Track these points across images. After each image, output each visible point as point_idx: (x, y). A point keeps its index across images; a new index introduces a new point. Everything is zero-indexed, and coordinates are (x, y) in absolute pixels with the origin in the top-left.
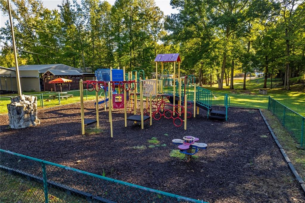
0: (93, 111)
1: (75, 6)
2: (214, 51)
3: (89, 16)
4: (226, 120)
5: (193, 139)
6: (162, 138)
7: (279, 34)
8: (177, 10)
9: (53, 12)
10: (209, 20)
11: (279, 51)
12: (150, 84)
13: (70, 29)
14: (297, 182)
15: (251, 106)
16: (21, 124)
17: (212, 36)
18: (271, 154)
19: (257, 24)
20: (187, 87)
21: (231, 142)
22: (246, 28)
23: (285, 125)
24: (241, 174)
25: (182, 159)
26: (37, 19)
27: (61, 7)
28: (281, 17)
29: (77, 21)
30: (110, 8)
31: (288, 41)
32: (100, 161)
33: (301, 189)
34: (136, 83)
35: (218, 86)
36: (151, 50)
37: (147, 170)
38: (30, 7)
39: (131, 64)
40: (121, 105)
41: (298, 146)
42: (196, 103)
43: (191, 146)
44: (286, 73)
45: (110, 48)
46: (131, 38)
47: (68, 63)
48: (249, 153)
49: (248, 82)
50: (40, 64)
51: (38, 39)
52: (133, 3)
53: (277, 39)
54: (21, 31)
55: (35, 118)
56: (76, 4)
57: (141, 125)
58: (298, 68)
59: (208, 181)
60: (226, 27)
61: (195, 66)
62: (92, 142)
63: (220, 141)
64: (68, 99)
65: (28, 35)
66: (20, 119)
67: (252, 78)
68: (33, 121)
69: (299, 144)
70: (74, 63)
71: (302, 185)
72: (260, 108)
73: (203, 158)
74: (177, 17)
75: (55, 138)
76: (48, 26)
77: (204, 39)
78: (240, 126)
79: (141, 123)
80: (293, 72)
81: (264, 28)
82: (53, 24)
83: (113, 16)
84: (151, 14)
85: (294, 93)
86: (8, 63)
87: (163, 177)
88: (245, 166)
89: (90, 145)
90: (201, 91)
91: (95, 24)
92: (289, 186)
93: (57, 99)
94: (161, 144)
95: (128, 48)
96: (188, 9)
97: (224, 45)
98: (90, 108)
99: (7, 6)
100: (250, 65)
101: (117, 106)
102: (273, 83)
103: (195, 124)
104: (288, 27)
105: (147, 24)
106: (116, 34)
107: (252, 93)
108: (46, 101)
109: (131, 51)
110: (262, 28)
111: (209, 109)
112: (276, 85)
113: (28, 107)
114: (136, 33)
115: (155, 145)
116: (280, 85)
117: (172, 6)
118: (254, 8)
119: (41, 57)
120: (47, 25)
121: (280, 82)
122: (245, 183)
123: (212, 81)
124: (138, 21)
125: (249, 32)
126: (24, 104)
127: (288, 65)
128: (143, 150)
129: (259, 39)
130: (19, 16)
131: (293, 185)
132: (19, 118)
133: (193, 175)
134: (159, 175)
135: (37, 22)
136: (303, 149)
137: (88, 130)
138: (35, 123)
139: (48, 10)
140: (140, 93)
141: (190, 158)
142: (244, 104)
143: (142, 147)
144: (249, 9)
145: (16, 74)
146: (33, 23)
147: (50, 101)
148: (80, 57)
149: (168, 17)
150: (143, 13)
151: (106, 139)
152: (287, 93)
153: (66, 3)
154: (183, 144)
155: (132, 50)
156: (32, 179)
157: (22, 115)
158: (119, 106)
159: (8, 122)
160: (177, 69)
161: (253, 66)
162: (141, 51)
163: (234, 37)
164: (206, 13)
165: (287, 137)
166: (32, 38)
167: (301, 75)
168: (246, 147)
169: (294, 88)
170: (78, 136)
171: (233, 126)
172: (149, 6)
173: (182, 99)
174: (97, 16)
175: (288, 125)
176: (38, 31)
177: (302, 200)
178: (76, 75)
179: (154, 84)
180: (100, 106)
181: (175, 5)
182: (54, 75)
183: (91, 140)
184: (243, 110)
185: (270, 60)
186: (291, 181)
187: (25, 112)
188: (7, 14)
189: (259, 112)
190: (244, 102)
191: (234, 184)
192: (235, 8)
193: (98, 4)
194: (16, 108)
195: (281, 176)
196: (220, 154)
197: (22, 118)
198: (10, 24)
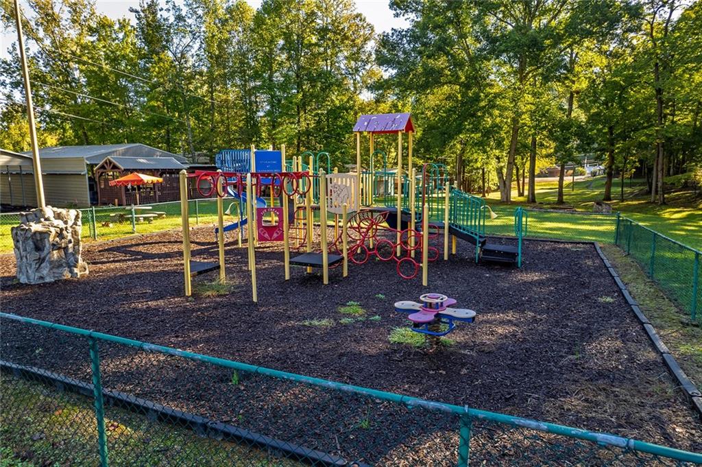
0: (212, 248)
1: (169, 10)
2: (491, 115)
3: (202, 34)
4: (519, 265)
5: (442, 299)
6: (371, 302)
7: (640, 76)
8: (406, 20)
9: (120, 23)
10: (480, 43)
11: (639, 116)
12: (344, 183)
13: (159, 63)
14: (684, 394)
15: (576, 237)
16: (45, 272)
17: (485, 79)
18: (624, 337)
19: (590, 53)
20: (429, 197)
21: (530, 310)
22: (563, 60)
23: (654, 275)
24: (554, 377)
25: (418, 347)
26: (82, 41)
27: (137, 12)
28: (645, 37)
29: (175, 45)
30: (250, 15)
31: (659, 91)
32: (228, 350)
33: (694, 407)
34: (311, 178)
35: (500, 196)
36: (345, 113)
37: (335, 370)
38: (66, 12)
39: (299, 144)
40: (277, 232)
41: (684, 318)
42: (450, 227)
43: (438, 315)
44: (655, 165)
45: (251, 109)
46: (300, 86)
47: (153, 142)
48: (572, 334)
49: (568, 186)
50: (88, 144)
51: (85, 86)
52: (304, 5)
53: (635, 87)
54: (45, 67)
55: (78, 259)
56: (171, 6)
57: (322, 277)
58: (684, 154)
59: (478, 393)
60: (519, 58)
61: (447, 148)
62: (209, 311)
63: (504, 309)
64: (154, 221)
65: (61, 77)
66: (41, 261)
67: (578, 178)
68: (71, 266)
69: (688, 315)
70: (168, 142)
71: (695, 399)
72: (596, 240)
73: (465, 346)
74: (406, 36)
75: (124, 304)
76: (107, 57)
77: (467, 86)
78: (551, 279)
79: (323, 273)
80: (671, 165)
81: (605, 61)
82: (118, 53)
83: (258, 32)
84: (346, 29)
85: (675, 210)
86: (16, 144)
87: (373, 383)
88: (564, 361)
89: (203, 318)
90: (461, 207)
91: (217, 53)
92: (666, 401)
93: (129, 222)
94: (369, 315)
95: (293, 109)
96: (430, 18)
97: (514, 100)
98: (203, 240)
99: (12, 11)
100: (573, 148)
101: (266, 235)
102: (625, 189)
103: (447, 275)
104: (661, 60)
105: (337, 53)
106: (266, 75)
107: (577, 210)
108: (103, 225)
109: (299, 113)
110: (601, 63)
111: (479, 241)
112: (632, 193)
113: (60, 235)
114: (310, 72)
115: (354, 317)
116: (642, 195)
117: (394, 12)
118: (583, 16)
119: (91, 129)
120: (106, 54)
121: (642, 188)
122: (564, 397)
123: (486, 184)
124: (316, 44)
125: (570, 70)
126: (50, 228)
127: (660, 145)
128: (326, 329)
129: (594, 86)
130: (41, 34)
131: (675, 400)
132: (39, 258)
133: (442, 380)
134: (363, 380)
135: (82, 46)
136: (697, 326)
137: (199, 287)
138: (76, 270)
139: (107, 20)
140: (321, 204)
141: (437, 343)
142: (560, 233)
143: (325, 322)
144: (570, 17)
145: (33, 165)
146: (74, 48)
147: (111, 225)
148: (181, 128)
149: (384, 36)
150: (326, 27)
151: (241, 305)
152: (658, 211)
153: (149, 3)
154: (419, 311)
155: (302, 113)
156: (69, 388)
157: (46, 252)
158: (271, 236)
159: (13, 271)
160: (405, 157)
161: (580, 148)
162: (322, 114)
163: (537, 83)
164: (472, 27)
165: (661, 300)
166: (70, 84)
167: (691, 171)
168: (565, 322)
169: (673, 199)
170: (176, 299)
171: (536, 278)
172: (342, 11)
173: (416, 219)
174: (221, 32)
175: (661, 276)
176: (84, 68)
177: (696, 432)
178: (172, 169)
179: (353, 184)
180: (228, 237)
181: (401, 9)
182: (123, 168)
183: (206, 308)
184: (557, 246)
185: (618, 135)
186: (670, 391)
187: (53, 245)
188: (12, 28)
189: (596, 249)
190: (560, 229)
191: (538, 399)
192: (539, 16)
193: (224, 5)
194: (32, 236)
195: (646, 382)
196: (506, 337)
197: (47, 258)
198: (18, 52)
